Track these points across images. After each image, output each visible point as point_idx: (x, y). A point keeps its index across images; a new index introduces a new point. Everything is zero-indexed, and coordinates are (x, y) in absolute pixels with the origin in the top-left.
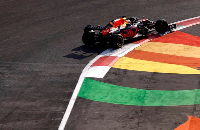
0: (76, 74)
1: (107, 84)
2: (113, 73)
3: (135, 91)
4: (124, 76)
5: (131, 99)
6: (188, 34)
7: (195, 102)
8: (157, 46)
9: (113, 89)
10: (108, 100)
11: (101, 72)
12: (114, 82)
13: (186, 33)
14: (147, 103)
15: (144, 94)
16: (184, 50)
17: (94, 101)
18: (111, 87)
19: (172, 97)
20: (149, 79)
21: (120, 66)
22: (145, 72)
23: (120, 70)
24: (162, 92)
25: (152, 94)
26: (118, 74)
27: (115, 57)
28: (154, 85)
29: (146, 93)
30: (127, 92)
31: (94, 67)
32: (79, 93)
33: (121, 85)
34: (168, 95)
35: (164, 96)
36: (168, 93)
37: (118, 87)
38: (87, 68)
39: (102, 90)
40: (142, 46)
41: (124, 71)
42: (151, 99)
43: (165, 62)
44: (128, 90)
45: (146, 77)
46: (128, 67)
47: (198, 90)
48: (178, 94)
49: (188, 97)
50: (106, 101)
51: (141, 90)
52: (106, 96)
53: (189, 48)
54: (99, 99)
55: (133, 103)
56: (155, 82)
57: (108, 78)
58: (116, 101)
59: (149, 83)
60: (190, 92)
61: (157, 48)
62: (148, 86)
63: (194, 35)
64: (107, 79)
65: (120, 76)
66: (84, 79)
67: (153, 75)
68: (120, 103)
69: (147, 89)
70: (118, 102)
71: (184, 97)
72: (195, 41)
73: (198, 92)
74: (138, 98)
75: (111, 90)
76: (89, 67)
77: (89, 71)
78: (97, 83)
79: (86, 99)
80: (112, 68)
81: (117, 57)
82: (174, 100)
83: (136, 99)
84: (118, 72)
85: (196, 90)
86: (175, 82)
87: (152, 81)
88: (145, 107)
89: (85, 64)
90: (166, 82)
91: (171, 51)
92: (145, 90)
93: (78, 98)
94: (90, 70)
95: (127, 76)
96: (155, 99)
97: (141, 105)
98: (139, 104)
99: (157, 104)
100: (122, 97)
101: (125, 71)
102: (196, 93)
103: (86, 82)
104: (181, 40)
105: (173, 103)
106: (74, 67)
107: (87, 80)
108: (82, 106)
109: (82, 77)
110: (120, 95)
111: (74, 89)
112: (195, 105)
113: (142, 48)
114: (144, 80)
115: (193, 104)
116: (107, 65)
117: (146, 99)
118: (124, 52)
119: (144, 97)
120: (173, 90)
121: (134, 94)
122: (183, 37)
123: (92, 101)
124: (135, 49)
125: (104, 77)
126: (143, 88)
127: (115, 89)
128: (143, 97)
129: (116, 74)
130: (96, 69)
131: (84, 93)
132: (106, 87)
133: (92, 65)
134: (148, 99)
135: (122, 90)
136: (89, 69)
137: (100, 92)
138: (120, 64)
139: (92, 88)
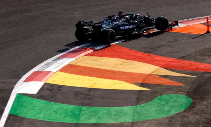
0: (7, 89)
1: (40, 100)
2: (47, 89)
3: (70, 107)
4: (58, 92)
5: (66, 116)
6: (125, 48)
7: (133, 119)
8: (93, 60)
9: (47, 106)
10: (41, 117)
11: (34, 87)
12: (47, 98)
13: (123, 46)
14: (83, 120)
15: (79, 111)
16: (121, 65)
17: (27, 118)
18: (45, 103)
19: (109, 114)
20: (85, 95)
21: (54, 81)
22: (80, 87)
23: (54, 86)
24: (99, 109)
25: (88, 111)
26: (53, 90)
27: (49, 72)
28: (90, 101)
29: (82, 109)
30: (62, 108)
31: (27, 83)
32: (11, 110)
33: (55, 101)
34: (105, 112)
35: (101, 113)
36: (105, 110)
37: (52, 103)
38: (19, 84)
39: (35, 107)
40: (77, 60)
41: (58, 87)
42: (87, 116)
43: (101, 77)
44: (62, 107)
45: (81, 93)
46: (63, 82)
47: (137, 107)
48: (115, 111)
49: (125, 114)
50: (39, 118)
51: (76, 106)
52: (40, 113)
53: (126, 63)
54: (32, 116)
55: (68, 120)
56: (91, 99)
57: (42, 94)
58: (50, 118)
59: (84, 100)
60: (128, 108)
61: (93, 62)
62: (84, 103)
63: (132, 49)
64: (40, 95)
65: (55, 92)
66: (16, 95)
67: (89, 91)
68: (55, 120)
69: (82, 106)
70: (52, 120)
71: (121, 114)
72: (133, 55)
73: (135, 108)
74: (73, 115)
75: (44, 107)
76: (22, 82)
77: (21, 87)
78: (30, 99)
79: (18, 116)
80: (45, 84)
81: (51, 71)
82: (111, 117)
83: (71, 116)
84: (51, 88)
85: (134, 107)
86: (112, 98)
87: (87, 97)
88: (80, 124)
89: (17, 80)
90: (103, 98)
91: (108, 66)
92: (80, 107)
93: (10, 116)
94: (23, 85)
95: (61, 92)
96: (91, 116)
97: (76, 123)
98: (75, 122)
99: (93, 121)
100: (56, 114)
101: (60, 87)
102: (134, 110)
103: (18, 98)
104: (118, 54)
105: (110, 120)
106: (6, 83)
107: (20, 96)
108: (14, 124)
109: (14, 94)
110: (54, 112)
111: (5, 105)
112: (133, 123)
113: (78, 62)
114: (80, 96)
115: (131, 121)
116: (41, 81)
117: (82, 116)
118: (58, 66)
119: (80, 113)
120: (110, 106)
121: (69, 111)
122: (120, 51)
123: (25, 118)
124: (70, 63)
125: (37, 93)
126: (78, 104)
127: (48, 105)
128: (78, 114)
129: (50, 90)
130: (29, 85)
131: (16, 109)
132: (40, 103)
133: (24, 80)
134: (84, 116)
135: (56, 106)
136: (21, 84)
137: (33, 109)
138: (55, 80)
139: (24, 104)
